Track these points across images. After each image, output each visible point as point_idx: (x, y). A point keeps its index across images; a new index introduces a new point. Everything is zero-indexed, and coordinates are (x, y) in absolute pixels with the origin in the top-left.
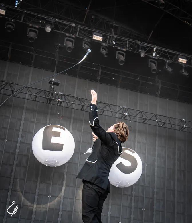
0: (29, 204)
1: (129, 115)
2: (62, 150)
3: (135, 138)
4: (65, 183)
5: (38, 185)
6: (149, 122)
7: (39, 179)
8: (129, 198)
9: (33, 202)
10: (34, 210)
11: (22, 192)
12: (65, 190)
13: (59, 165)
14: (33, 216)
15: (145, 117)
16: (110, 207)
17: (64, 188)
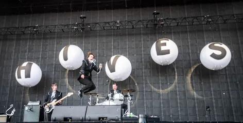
0: (157, 90)
1: (212, 21)
2: (169, 53)
3: (220, 34)
4: (176, 74)
5: (160, 78)
6: (229, 21)
7: (160, 74)
8: (225, 76)
9: (159, 88)
10: (161, 93)
11: (151, 84)
12: (178, 78)
13: (170, 63)
14: (161, 97)
15: (225, 19)
16: (211, 84)
17: (176, 77)
